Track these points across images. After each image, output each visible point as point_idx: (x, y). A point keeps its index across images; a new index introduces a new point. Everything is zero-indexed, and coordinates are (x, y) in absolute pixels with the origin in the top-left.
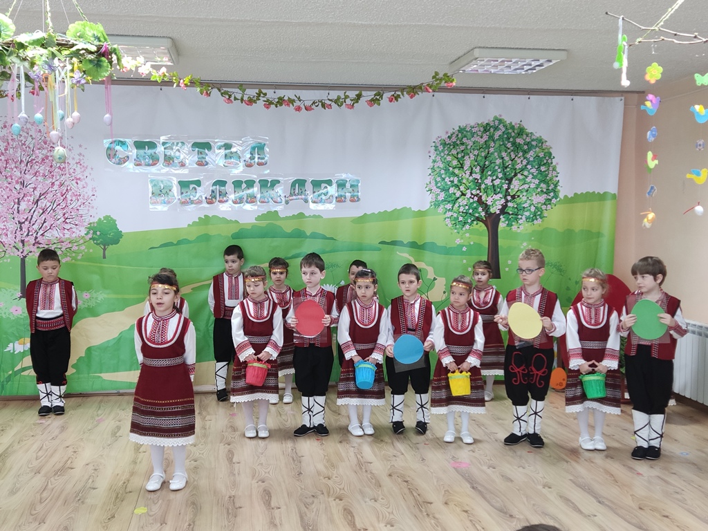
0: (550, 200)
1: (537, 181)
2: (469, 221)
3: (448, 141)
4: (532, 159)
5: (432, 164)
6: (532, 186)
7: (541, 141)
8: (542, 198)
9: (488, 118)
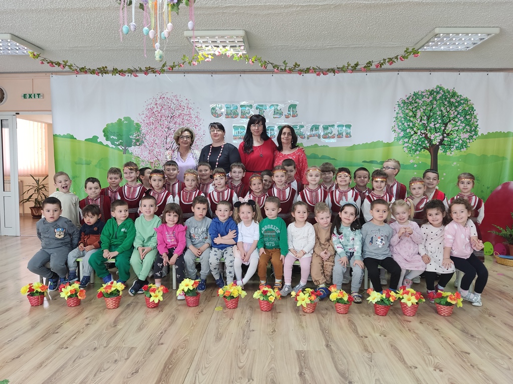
0: (472, 136)
1: (464, 125)
2: (419, 149)
3: (407, 101)
4: (460, 111)
5: (396, 115)
6: (461, 128)
7: (467, 100)
8: (467, 135)
9: (433, 86)
